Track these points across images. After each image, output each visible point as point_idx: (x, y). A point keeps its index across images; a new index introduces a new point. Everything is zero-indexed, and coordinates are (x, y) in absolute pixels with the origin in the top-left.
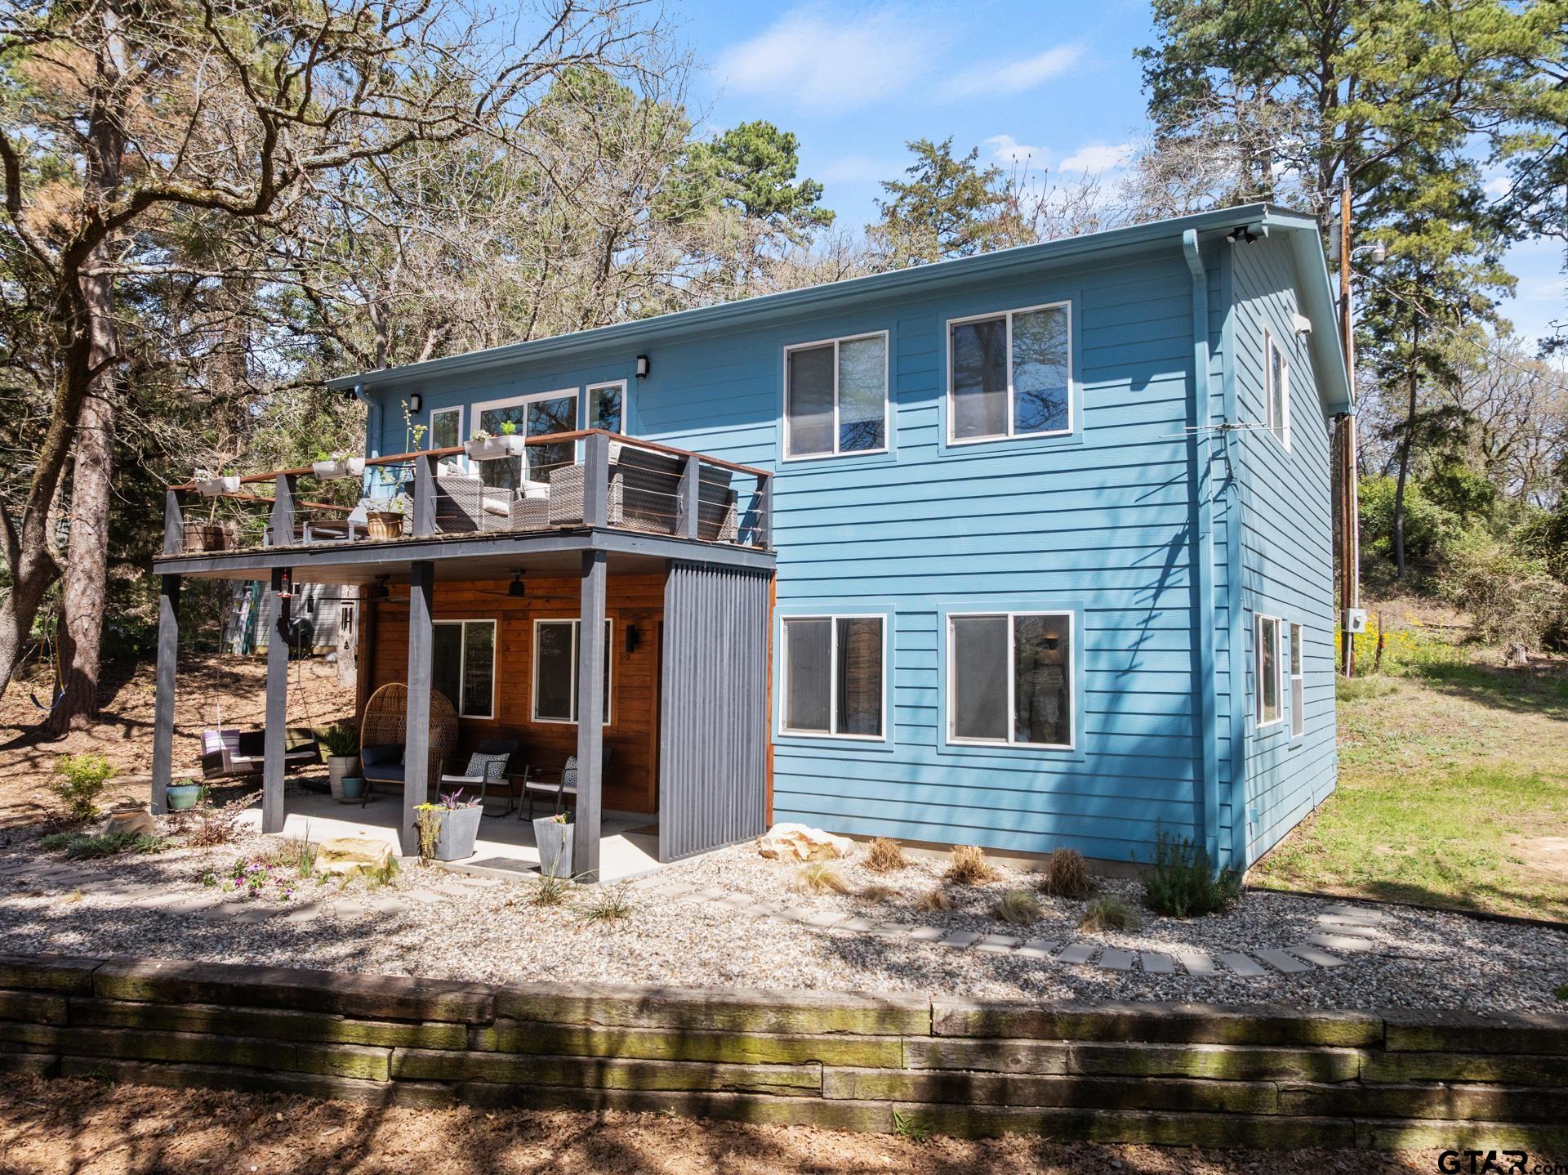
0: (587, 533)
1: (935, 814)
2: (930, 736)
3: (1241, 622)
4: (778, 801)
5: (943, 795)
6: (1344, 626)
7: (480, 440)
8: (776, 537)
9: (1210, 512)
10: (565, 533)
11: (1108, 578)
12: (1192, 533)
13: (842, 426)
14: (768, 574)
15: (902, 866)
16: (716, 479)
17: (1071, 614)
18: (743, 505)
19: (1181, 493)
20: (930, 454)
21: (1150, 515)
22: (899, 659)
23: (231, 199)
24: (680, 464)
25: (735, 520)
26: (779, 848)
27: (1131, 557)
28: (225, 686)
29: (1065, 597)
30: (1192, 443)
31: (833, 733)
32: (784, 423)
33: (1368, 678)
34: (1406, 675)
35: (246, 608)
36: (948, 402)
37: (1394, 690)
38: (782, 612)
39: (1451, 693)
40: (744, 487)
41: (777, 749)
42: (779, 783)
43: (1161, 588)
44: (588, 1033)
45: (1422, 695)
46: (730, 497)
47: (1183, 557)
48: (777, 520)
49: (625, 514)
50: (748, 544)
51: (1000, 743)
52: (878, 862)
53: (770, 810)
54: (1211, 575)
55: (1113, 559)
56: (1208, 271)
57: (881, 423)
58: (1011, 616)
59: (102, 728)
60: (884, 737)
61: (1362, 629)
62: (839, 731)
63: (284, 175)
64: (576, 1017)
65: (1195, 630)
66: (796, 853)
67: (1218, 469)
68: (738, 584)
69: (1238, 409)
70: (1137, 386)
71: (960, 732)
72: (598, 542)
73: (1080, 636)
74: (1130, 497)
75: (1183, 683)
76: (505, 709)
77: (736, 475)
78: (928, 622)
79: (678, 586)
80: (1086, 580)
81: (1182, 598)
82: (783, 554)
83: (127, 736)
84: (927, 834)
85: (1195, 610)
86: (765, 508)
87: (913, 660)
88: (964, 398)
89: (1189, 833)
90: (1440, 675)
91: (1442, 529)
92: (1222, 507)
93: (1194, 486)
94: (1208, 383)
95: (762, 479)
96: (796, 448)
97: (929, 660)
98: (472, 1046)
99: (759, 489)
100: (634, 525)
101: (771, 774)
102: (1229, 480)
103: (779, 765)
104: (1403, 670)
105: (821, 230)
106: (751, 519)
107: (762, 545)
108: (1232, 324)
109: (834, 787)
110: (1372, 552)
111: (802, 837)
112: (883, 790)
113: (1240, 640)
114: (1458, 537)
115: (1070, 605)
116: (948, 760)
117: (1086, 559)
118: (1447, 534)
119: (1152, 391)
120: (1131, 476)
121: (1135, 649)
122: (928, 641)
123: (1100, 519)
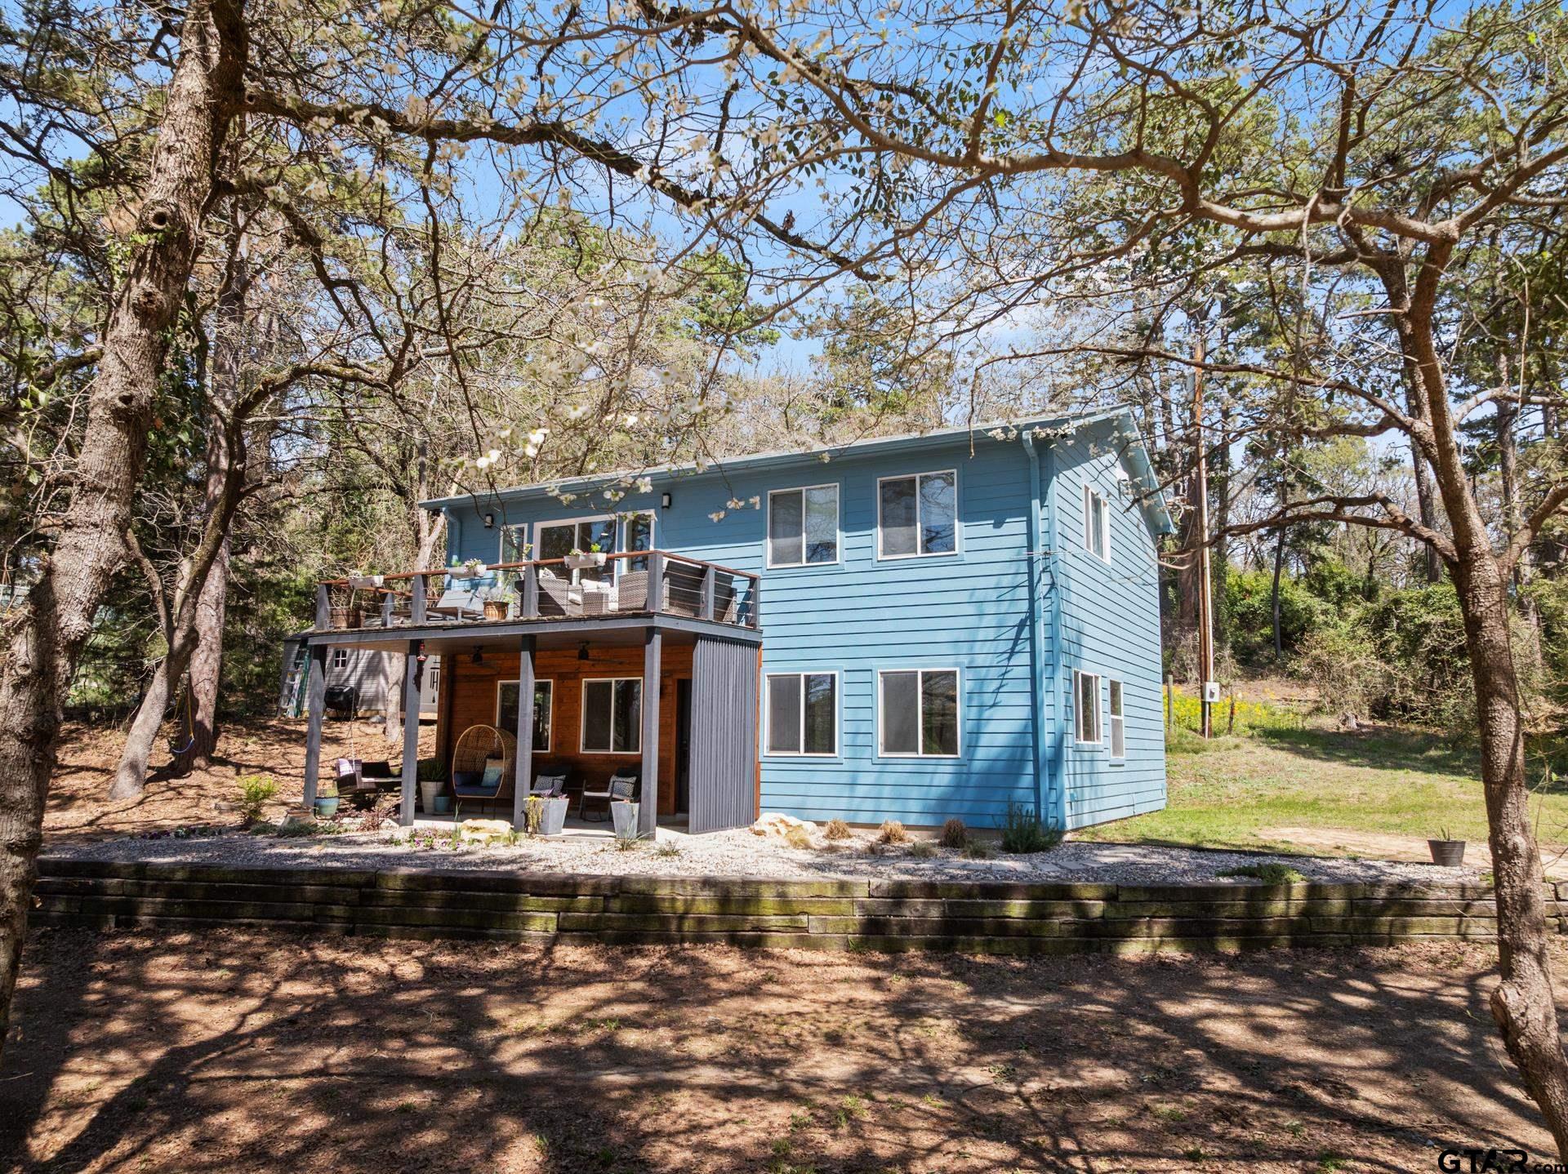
0: (650, 616)
1: (869, 804)
2: (867, 753)
3: (1061, 674)
4: (763, 801)
5: (874, 791)
6: (1203, 696)
7: (577, 556)
8: (762, 620)
9: (1042, 605)
10: (635, 616)
11: (977, 647)
12: (1031, 617)
13: (808, 546)
14: (757, 645)
15: (850, 837)
16: (724, 580)
17: (958, 670)
18: (739, 598)
19: (1024, 593)
20: (867, 566)
21: (1004, 607)
22: (846, 702)
23: (368, 375)
24: (703, 571)
25: (735, 607)
26: (767, 828)
27: (991, 634)
28: (295, 741)
29: (952, 659)
30: (1030, 562)
31: (802, 753)
32: (768, 543)
33: (1221, 739)
34: (1251, 737)
35: (298, 678)
36: (879, 532)
37: (1237, 747)
38: (767, 671)
39: (1282, 749)
40: (741, 586)
41: (763, 766)
42: (764, 788)
43: (1012, 652)
44: (673, 900)
45: (1258, 751)
46: (732, 593)
47: (1026, 634)
48: (763, 608)
49: (671, 604)
50: (743, 624)
51: (913, 755)
52: (831, 834)
53: (758, 808)
54: (1042, 644)
55: (981, 635)
56: (1039, 455)
57: (834, 546)
58: (920, 671)
59: (217, 768)
60: (836, 754)
61: (1216, 699)
62: (806, 751)
63: (410, 361)
64: (664, 892)
65: (1033, 679)
66: (778, 832)
67: (1046, 579)
68: (738, 650)
69: (1059, 540)
70: (997, 525)
71: (888, 749)
72: (658, 622)
73: (963, 686)
74: (993, 595)
75: (1026, 712)
76: (558, 744)
77: (736, 578)
78: (866, 676)
79: (702, 650)
80: (965, 647)
81: (1025, 659)
82: (767, 632)
83: (238, 773)
84: (863, 818)
85: (1033, 666)
86: (755, 600)
87: (855, 702)
88: (888, 530)
89: (1031, 807)
90: (1276, 736)
91: (1320, 619)
92: (1048, 602)
93: (1032, 589)
94: (1040, 526)
95: (753, 581)
96: (775, 561)
97: (866, 702)
98: (605, 910)
99: (751, 586)
100: (674, 611)
101: (759, 782)
102: (1053, 585)
103: (764, 776)
104: (1250, 733)
105: (767, 346)
106: (744, 608)
107: (752, 625)
108: (1055, 487)
109: (801, 789)
110: (1259, 639)
111: (782, 821)
112: (833, 790)
113: (1061, 683)
114: (1335, 626)
115: (956, 665)
116: (877, 768)
117: (963, 635)
118: (1326, 623)
119: (1007, 528)
120: (992, 582)
121: (997, 692)
122: (866, 689)
123: (971, 609)
